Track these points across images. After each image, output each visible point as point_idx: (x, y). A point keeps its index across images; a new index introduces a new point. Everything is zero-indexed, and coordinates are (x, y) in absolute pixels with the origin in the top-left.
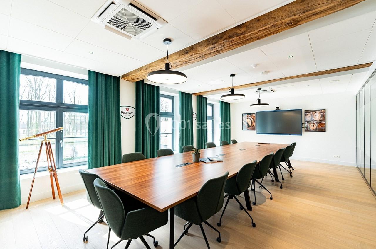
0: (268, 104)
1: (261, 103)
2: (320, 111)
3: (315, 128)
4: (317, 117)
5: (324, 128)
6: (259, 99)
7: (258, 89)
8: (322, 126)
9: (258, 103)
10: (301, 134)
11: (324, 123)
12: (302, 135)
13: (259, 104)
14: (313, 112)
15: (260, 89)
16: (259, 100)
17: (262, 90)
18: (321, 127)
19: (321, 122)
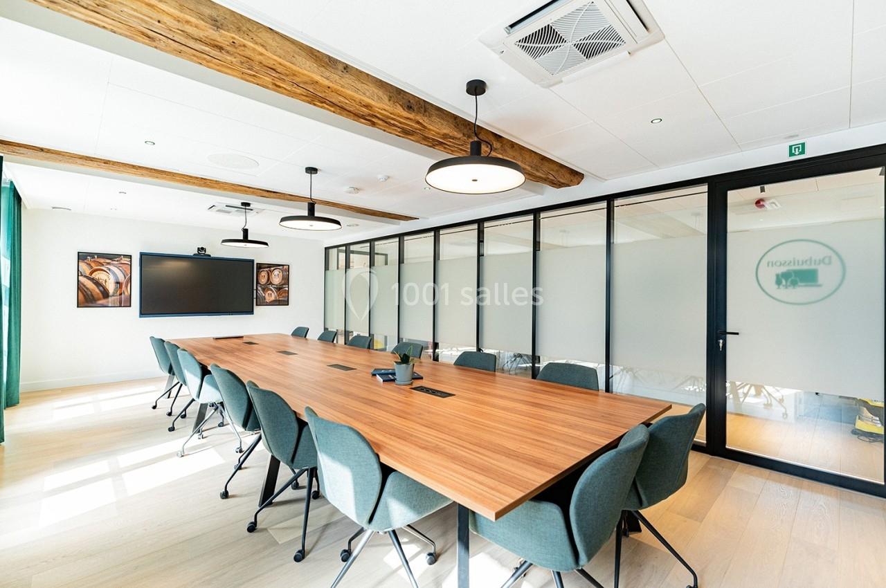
0: (266, 244)
1: (249, 239)
2: (281, 267)
3: (273, 298)
4: (277, 278)
5: (286, 299)
6: (246, 228)
7: (243, 204)
8: (284, 295)
9: (241, 238)
10: (251, 312)
11: (287, 289)
12: (253, 314)
13: (245, 239)
14: (270, 267)
15: (248, 204)
16: (246, 232)
17: (251, 207)
18: (283, 297)
19: (282, 288)
